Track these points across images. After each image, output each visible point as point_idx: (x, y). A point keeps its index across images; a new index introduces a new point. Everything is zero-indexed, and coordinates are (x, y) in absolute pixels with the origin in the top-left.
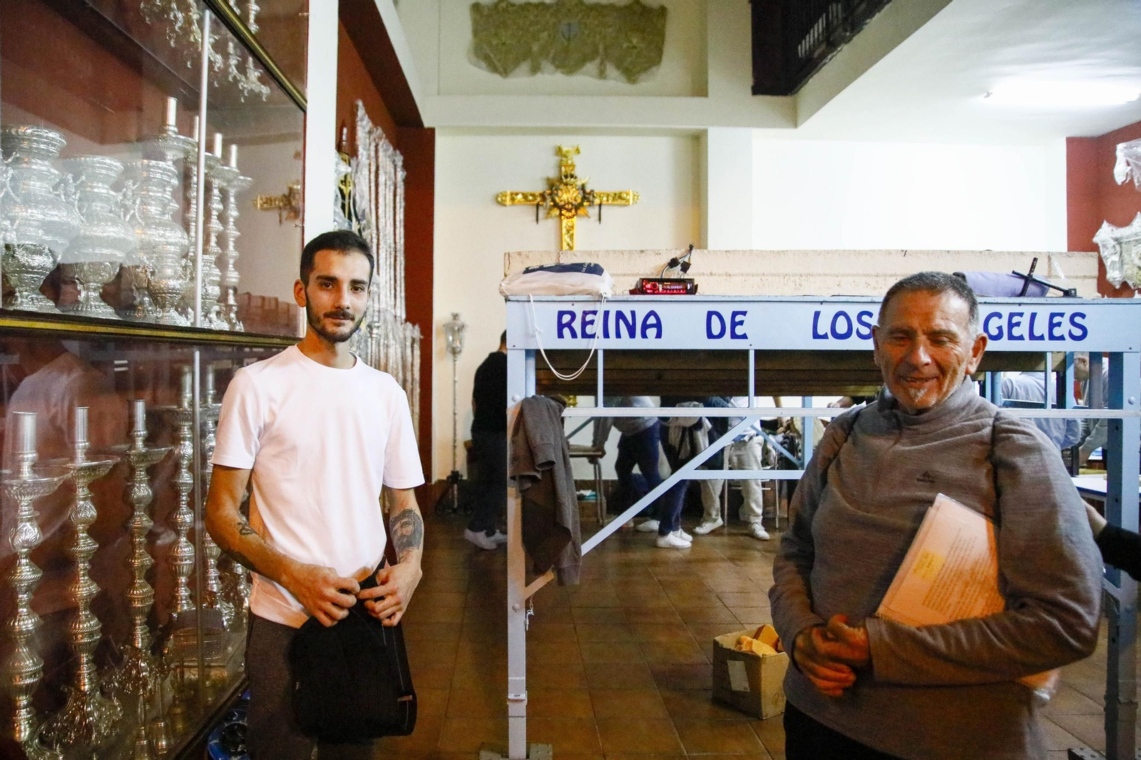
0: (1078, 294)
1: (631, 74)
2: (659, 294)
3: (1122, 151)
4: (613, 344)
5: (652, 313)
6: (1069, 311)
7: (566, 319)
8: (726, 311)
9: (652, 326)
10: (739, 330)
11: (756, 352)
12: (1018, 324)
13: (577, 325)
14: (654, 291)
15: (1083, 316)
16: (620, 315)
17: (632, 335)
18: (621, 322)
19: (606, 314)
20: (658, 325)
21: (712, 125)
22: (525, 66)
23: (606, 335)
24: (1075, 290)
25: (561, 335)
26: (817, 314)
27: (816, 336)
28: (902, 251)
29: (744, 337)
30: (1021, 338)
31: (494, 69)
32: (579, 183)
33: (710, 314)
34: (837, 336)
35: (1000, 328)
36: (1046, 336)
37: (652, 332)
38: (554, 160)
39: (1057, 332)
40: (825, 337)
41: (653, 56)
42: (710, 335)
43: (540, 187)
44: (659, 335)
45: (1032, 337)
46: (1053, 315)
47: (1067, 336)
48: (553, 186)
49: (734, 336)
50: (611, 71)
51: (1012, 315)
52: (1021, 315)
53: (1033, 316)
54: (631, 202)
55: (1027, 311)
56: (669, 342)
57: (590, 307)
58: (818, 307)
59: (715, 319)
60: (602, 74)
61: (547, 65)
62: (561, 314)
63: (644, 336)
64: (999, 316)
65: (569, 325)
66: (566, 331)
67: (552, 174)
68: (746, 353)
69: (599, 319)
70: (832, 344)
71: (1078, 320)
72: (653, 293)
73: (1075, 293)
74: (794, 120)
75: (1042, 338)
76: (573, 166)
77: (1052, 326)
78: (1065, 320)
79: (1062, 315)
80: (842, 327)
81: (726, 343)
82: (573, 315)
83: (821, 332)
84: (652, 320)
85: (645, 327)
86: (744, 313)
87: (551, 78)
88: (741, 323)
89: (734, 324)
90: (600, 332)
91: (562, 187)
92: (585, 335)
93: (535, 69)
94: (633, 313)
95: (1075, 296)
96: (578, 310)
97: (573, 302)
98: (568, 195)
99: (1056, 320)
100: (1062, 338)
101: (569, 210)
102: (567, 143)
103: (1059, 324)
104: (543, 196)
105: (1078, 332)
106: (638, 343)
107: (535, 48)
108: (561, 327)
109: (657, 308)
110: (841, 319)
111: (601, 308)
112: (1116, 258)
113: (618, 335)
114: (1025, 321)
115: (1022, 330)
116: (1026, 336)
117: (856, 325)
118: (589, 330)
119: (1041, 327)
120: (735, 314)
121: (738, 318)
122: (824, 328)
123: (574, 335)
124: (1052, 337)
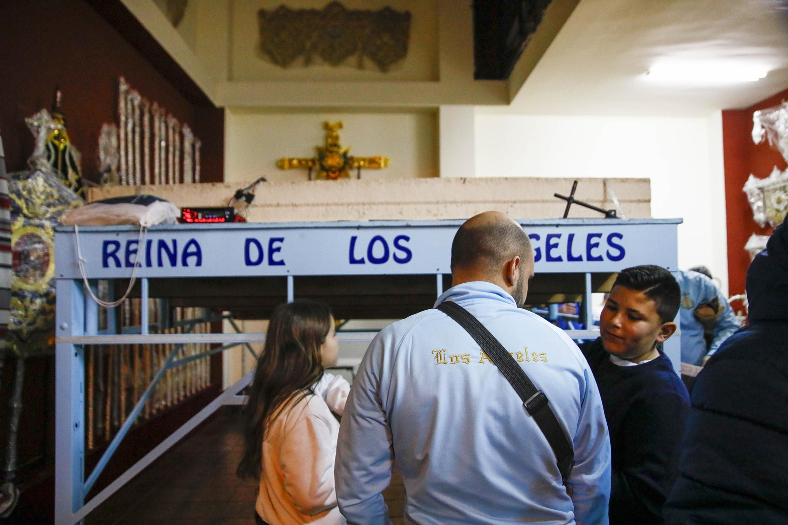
0: (618, 215)
1: (383, 65)
2: (199, 222)
3: (757, 117)
4: (156, 272)
5: (193, 242)
6: (606, 231)
7: (111, 248)
8: (264, 239)
9: (192, 254)
10: (276, 257)
11: (296, 278)
12: (556, 246)
13: (121, 255)
14: (194, 219)
15: (620, 236)
16: (162, 244)
17: (173, 263)
18: (163, 251)
19: (149, 243)
20: (198, 254)
21: (444, 103)
22: (300, 60)
23: (149, 264)
24: (615, 211)
25: (106, 265)
26: (354, 239)
27: (353, 261)
28: (462, 179)
29: (282, 263)
30: (559, 259)
31: (275, 61)
32: (342, 151)
33: (248, 241)
34: (373, 260)
35: (538, 250)
36: (584, 257)
37: (192, 260)
38: (322, 133)
39: (595, 253)
40: (362, 261)
41: (400, 51)
42: (248, 262)
43: (311, 154)
44: (199, 263)
45: (571, 258)
46: (590, 236)
47: (605, 257)
48: (323, 153)
49: (272, 262)
50: (368, 63)
51: (549, 237)
52: (559, 236)
53: (571, 237)
54: (382, 165)
55: (565, 232)
56: (208, 269)
57: (133, 237)
58: (354, 233)
59: (253, 246)
60: (360, 66)
61: (317, 59)
62: (106, 244)
63: (185, 264)
64: (537, 237)
65: (113, 254)
66: (111, 261)
67: (321, 143)
68: (284, 279)
69: (142, 248)
70: (369, 269)
71: (615, 240)
72: (194, 222)
73: (615, 214)
74: (506, 98)
75: (580, 259)
76: (337, 138)
77: (590, 247)
78: (603, 241)
79: (599, 235)
80: (378, 251)
81: (264, 270)
82: (117, 244)
83: (357, 257)
84: (193, 248)
85: (186, 255)
86: (281, 240)
87: (319, 69)
88: (278, 249)
89: (272, 251)
90: (143, 261)
91: (329, 154)
92: (129, 264)
93: (308, 62)
94: (175, 242)
95: (614, 217)
96: (123, 240)
97: (117, 232)
98: (333, 161)
99: (594, 241)
100: (600, 259)
101: (334, 172)
102: (332, 119)
103: (597, 245)
104: (313, 161)
105: (615, 253)
106: (179, 271)
107: (308, 45)
108: (106, 256)
109: (197, 236)
110: (378, 245)
111: (143, 238)
112: (760, 204)
113: (160, 264)
114: (563, 242)
115: (561, 251)
116: (565, 257)
117: (392, 249)
118: (132, 258)
119: (579, 249)
120: (272, 241)
121: (276, 245)
122: (360, 252)
123: (118, 264)
124: (590, 258)
